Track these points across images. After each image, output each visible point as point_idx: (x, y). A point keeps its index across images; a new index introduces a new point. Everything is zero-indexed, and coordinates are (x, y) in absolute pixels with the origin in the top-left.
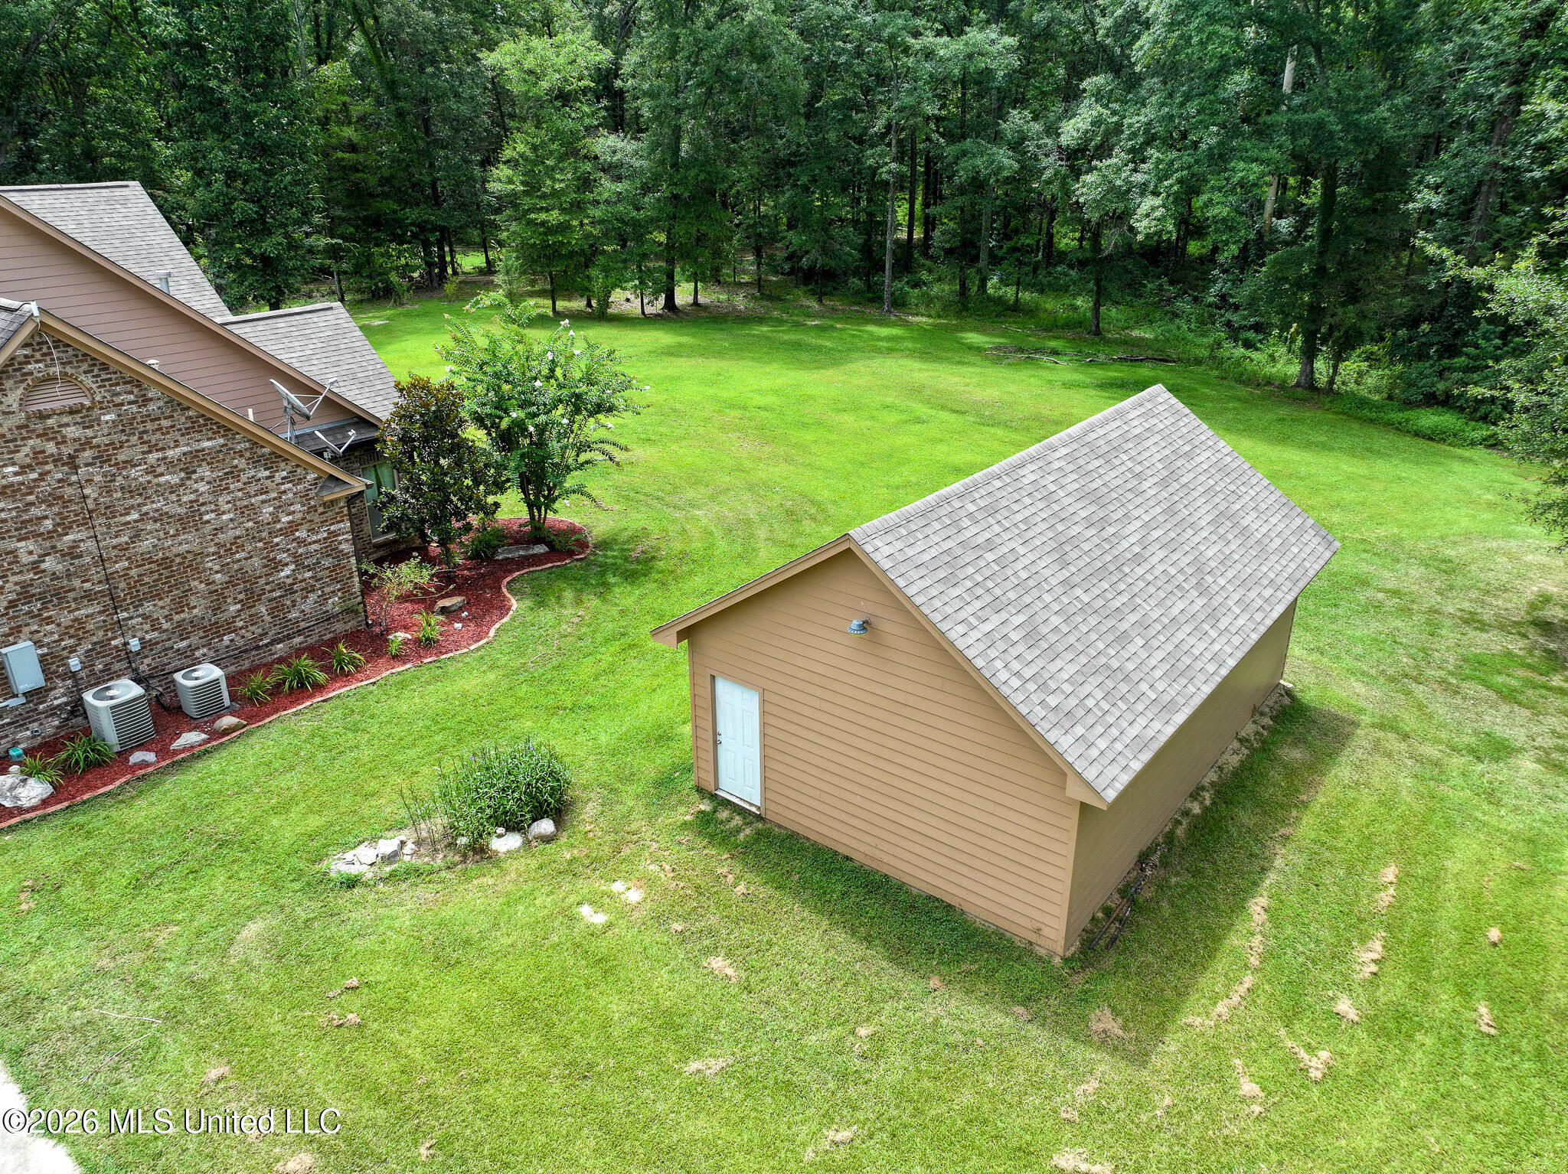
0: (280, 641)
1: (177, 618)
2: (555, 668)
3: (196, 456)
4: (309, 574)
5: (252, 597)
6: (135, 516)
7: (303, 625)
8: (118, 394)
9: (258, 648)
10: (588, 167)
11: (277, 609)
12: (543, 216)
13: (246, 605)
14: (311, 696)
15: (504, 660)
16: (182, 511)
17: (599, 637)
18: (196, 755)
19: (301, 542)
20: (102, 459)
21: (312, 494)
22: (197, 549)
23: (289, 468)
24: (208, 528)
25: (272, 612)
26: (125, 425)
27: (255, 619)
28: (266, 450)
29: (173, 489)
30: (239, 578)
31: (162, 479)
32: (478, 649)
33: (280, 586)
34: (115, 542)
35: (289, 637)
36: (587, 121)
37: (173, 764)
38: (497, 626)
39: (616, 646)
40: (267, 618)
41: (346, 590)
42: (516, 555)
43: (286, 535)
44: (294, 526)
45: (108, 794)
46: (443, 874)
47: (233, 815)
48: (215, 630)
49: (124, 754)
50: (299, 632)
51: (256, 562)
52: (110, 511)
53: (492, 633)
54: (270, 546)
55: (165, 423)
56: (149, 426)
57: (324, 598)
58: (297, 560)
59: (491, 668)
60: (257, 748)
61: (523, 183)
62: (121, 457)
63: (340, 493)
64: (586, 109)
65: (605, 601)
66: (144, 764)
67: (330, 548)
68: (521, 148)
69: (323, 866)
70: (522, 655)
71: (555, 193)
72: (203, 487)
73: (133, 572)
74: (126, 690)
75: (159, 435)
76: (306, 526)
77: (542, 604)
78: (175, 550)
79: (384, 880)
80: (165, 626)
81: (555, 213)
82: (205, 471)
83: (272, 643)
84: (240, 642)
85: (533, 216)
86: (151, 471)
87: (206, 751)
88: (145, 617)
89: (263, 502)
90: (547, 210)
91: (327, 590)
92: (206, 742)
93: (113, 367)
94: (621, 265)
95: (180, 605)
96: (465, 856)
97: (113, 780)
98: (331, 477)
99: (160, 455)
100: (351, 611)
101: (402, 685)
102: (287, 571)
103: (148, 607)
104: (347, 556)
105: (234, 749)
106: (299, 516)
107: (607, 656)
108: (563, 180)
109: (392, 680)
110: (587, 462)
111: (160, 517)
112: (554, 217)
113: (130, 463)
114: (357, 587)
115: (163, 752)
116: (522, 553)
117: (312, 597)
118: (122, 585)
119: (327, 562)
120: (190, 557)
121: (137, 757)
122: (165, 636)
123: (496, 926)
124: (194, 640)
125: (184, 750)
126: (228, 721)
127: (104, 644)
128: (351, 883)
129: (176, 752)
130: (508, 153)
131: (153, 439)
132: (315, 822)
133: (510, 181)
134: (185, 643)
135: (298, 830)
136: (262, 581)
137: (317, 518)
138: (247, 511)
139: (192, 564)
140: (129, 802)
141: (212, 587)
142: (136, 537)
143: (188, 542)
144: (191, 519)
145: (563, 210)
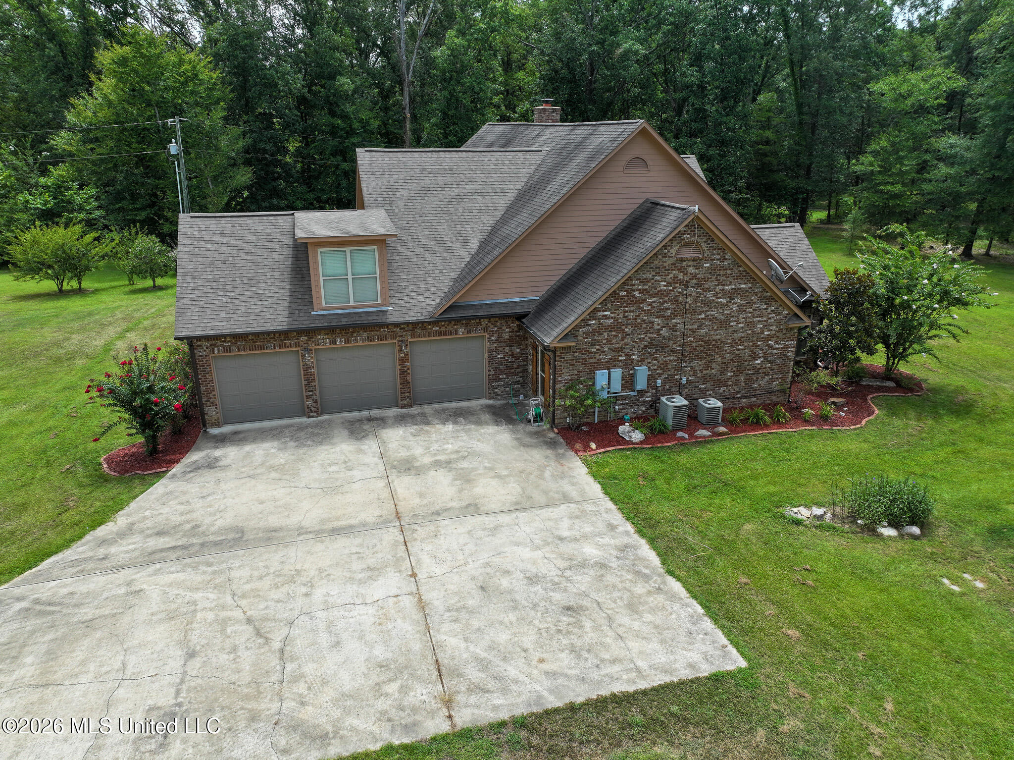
0: (745, 398)
1: (704, 372)
2: (906, 451)
3: (737, 291)
4: (769, 365)
5: (739, 371)
6: (703, 316)
7: (758, 392)
8: (714, 254)
9: (734, 398)
10: (928, 157)
11: (748, 381)
12: (889, 187)
13: (736, 374)
14: (762, 429)
15: (872, 439)
16: (722, 318)
17: (936, 442)
18: (705, 441)
19: (770, 347)
20: (698, 285)
21: (783, 322)
22: (723, 339)
23: (776, 306)
24: (731, 329)
25: (746, 380)
26: (712, 270)
27: (737, 383)
28: (768, 294)
29: (722, 306)
30: (737, 359)
31: (719, 300)
32: (855, 429)
33: (754, 368)
34: (691, 327)
35: (749, 397)
36: (934, 127)
37: (696, 442)
38: (866, 419)
39: (950, 449)
40: (743, 384)
41: (784, 379)
42: (875, 384)
43: (764, 341)
44: (769, 337)
45: (668, 447)
46: (850, 535)
47: (730, 473)
48: (719, 383)
49: (674, 431)
50: (755, 396)
51: (747, 352)
52: (694, 312)
53: (864, 422)
54: (755, 346)
55: (729, 272)
56: (722, 272)
57: (772, 381)
58: (766, 356)
59: (865, 441)
60: (736, 446)
61: (879, 166)
62: (706, 286)
63: (796, 324)
64: (936, 119)
65: (937, 422)
66: (683, 438)
67: (783, 355)
68: (884, 143)
69: (781, 510)
70: (885, 439)
71: (901, 173)
72: (735, 308)
73: (694, 344)
74: (680, 401)
75: (724, 278)
76: (775, 339)
77: (893, 414)
78: (714, 337)
79: (816, 527)
80: (699, 375)
81: (899, 186)
82: (738, 300)
83: (742, 397)
84: (727, 393)
85: (882, 187)
86: (716, 295)
87: (711, 441)
88: (692, 368)
89: (759, 321)
90: (892, 184)
91: (775, 376)
92: (710, 436)
93: (716, 240)
94: (937, 222)
95: (708, 366)
96: (862, 529)
97: (670, 442)
98: (796, 315)
99: (722, 288)
100: (783, 391)
101: (812, 437)
102: (759, 361)
103: (695, 363)
104: (789, 360)
105: (725, 443)
106: (773, 332)
107: (942, 454)
108: (909, 164)
109: (806, 432)
110: (935, 336)
111: (713, 319)
112: (898, 188)
113: (709, 290)
114: (789, 379)
115: (691, 435)
116: (878, 383)
117: (767, 378)
118: (688, 349)
119: (779, 361)
120: (719, 342)
121: (680, 434)
122: (697, 380)
123: (887, 569)
124: (708, 385)
125: (701, 437)
126: (722, 429)
127: (672, 376)
128: (798, 523)
129: (697, 437)
130: (874, 146)
131: (722, 279)
132: (772, 489)
133: (871, 164)
134: (703, 386)
135: (764, 490)
136: (746, 363)
137: (781, 336)
138: (750, 324)
139: (717, 346)
140: (679, 454)
141: (724, 361)
142: (700, 327)
143: (720, 335)
144: (724, 324)
145: (904, 185)
